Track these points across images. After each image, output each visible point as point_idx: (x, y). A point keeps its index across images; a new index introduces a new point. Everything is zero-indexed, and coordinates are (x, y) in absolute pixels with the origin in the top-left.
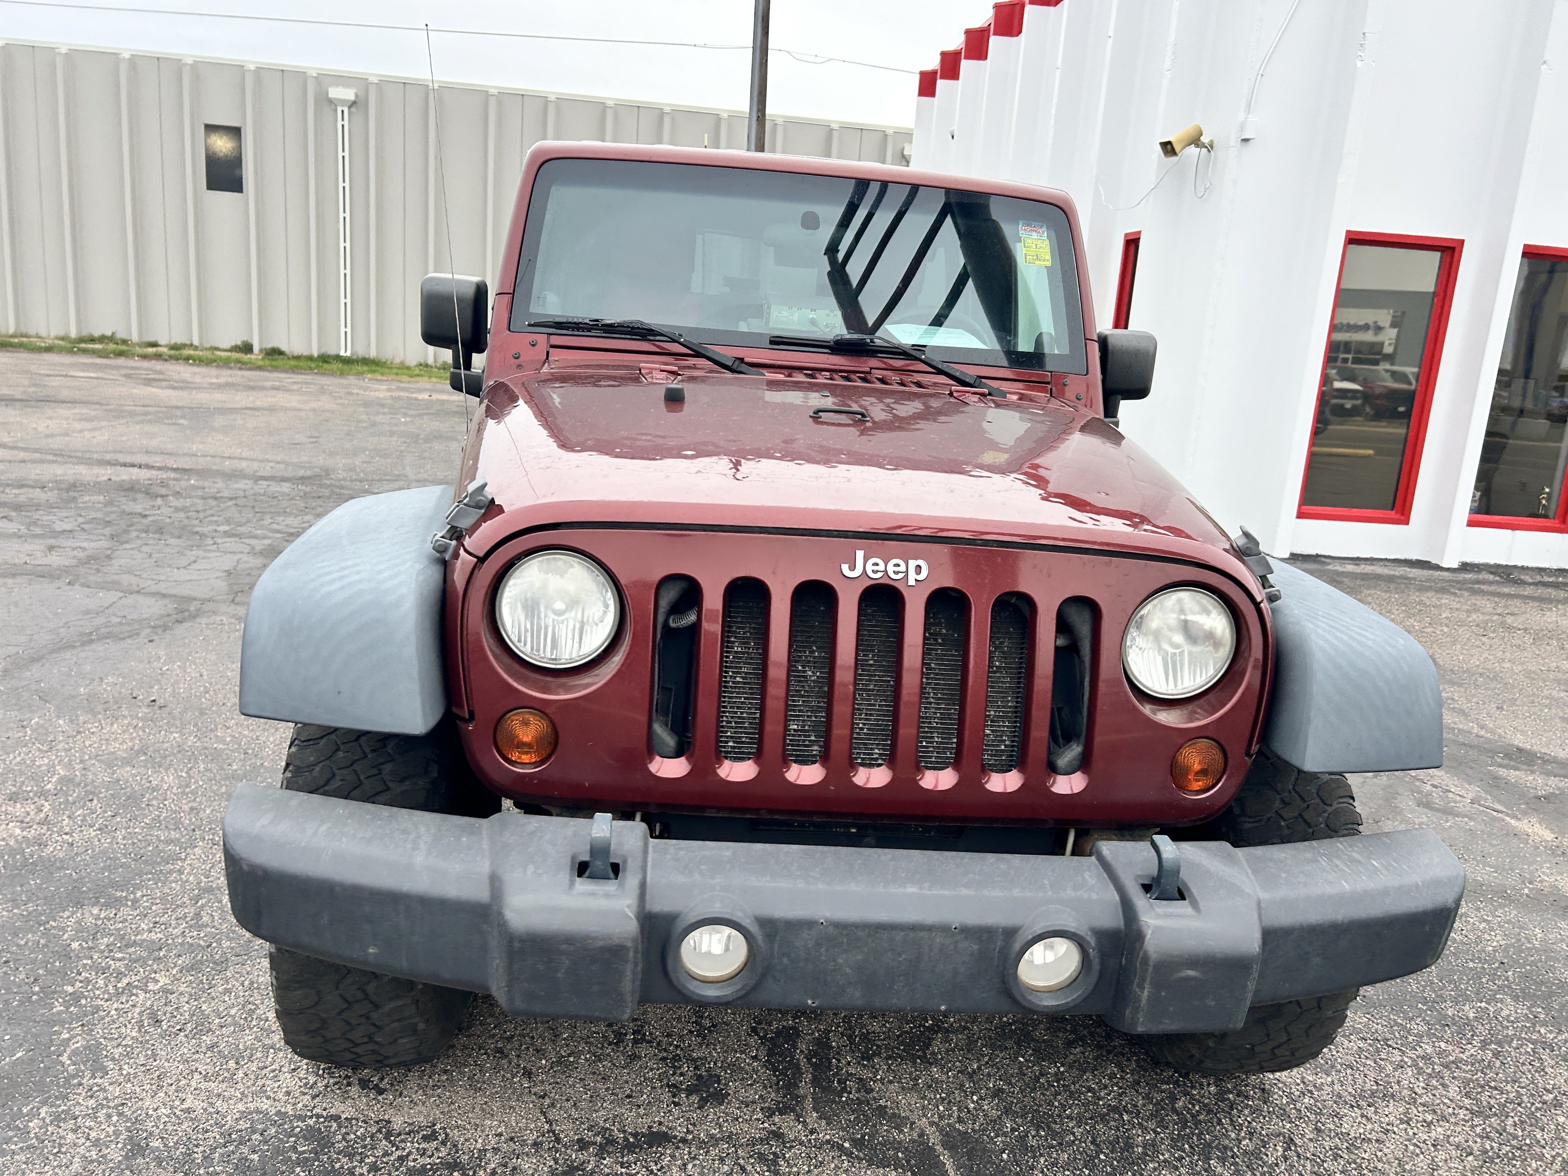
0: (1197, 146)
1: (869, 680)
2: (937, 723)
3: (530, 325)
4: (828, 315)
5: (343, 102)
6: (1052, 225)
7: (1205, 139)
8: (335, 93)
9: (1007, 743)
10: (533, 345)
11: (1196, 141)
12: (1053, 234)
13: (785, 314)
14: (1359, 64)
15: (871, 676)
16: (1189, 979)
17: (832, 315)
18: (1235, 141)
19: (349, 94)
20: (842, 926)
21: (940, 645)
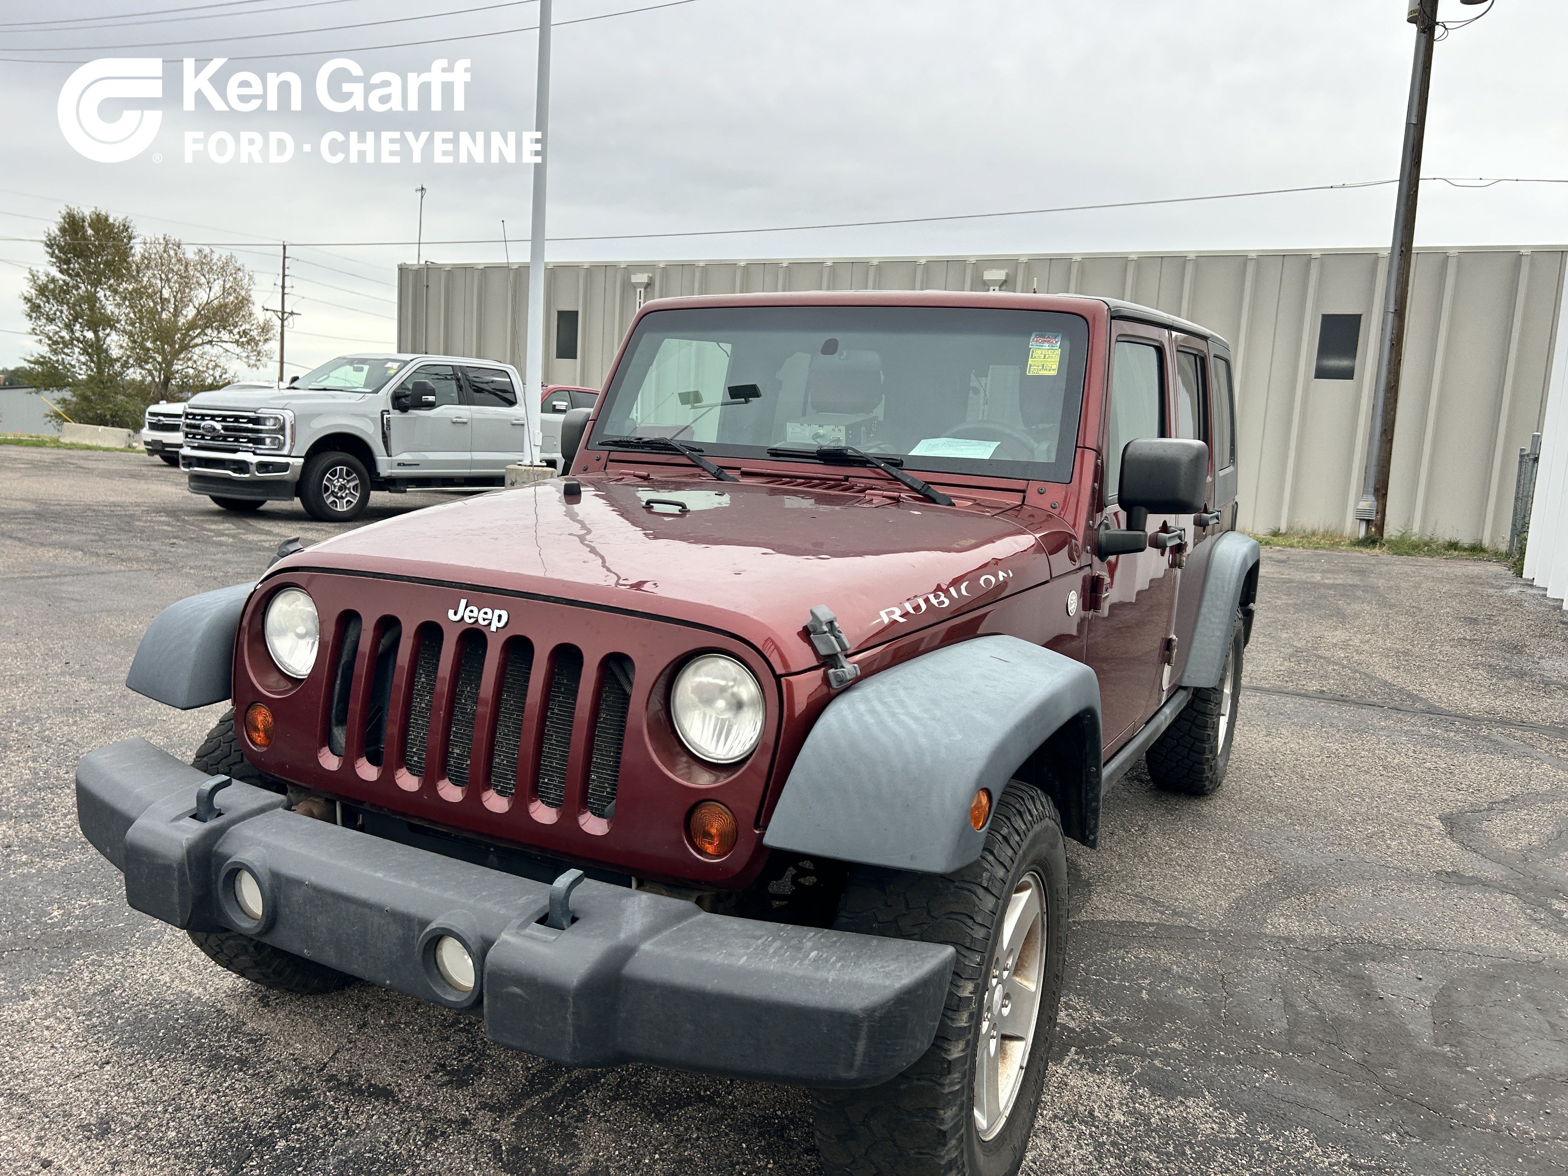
1: (510, 718)
2: (557, 763)
3: (600, 444)
4: (833, 430)
5: (640, 284)
6: (1068, 335)
9: (608, 790)
12: (1067, 343)
13: (798, 430)
15: (511, 714)
16: (514, 995)
17: (837, 429)
20: (317, 891)
21: (562, 693)
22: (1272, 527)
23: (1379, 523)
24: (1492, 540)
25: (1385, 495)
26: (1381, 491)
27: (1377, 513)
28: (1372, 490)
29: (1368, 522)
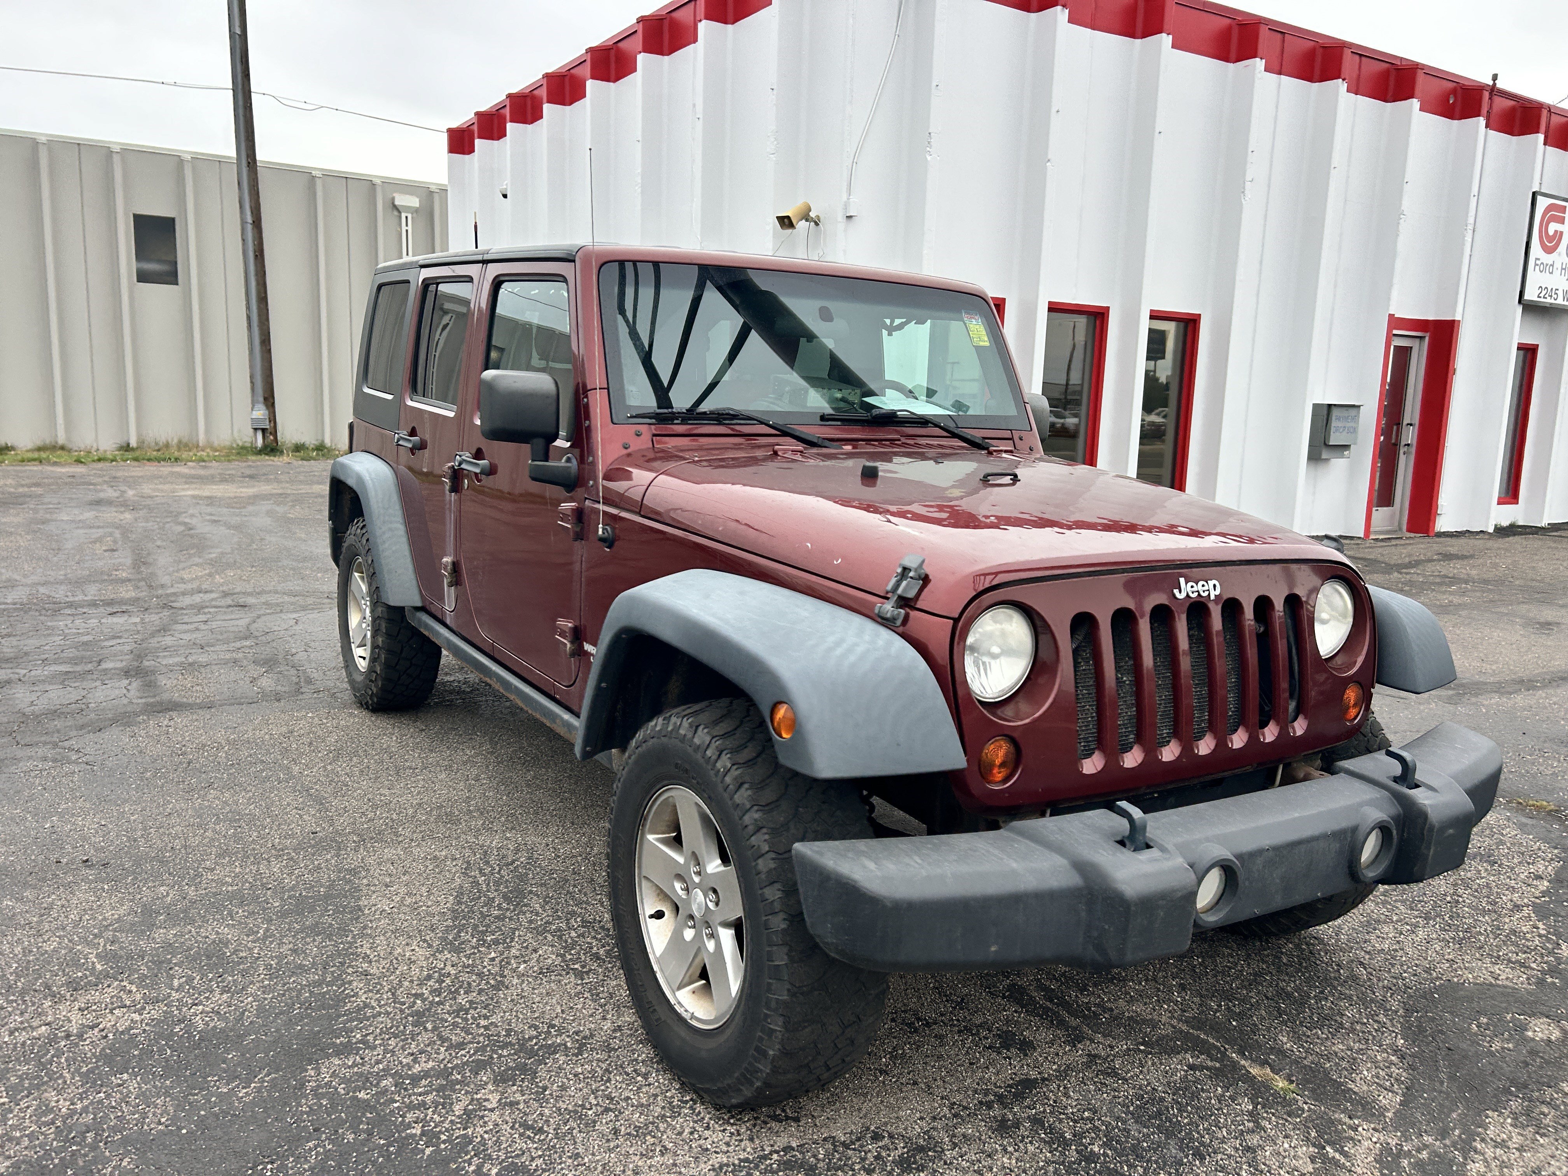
0: (807, 220)
3: (631, 417)
5: (408, 209)
7: (812, 214)
8: (401, 200)
10: (638, 435)
11: (806, 217)
14: (929, 158)
16: (1450, 836)
18: (841, 217)
19: (414, 202)
20: (1276, 849)
22: (120, 441)
23: (273, 431)
24: (331, 441)
25: (273, 404)
26: (269, 400)
27: (270, 421)
28: (261, 399)
29: (264, 431)
